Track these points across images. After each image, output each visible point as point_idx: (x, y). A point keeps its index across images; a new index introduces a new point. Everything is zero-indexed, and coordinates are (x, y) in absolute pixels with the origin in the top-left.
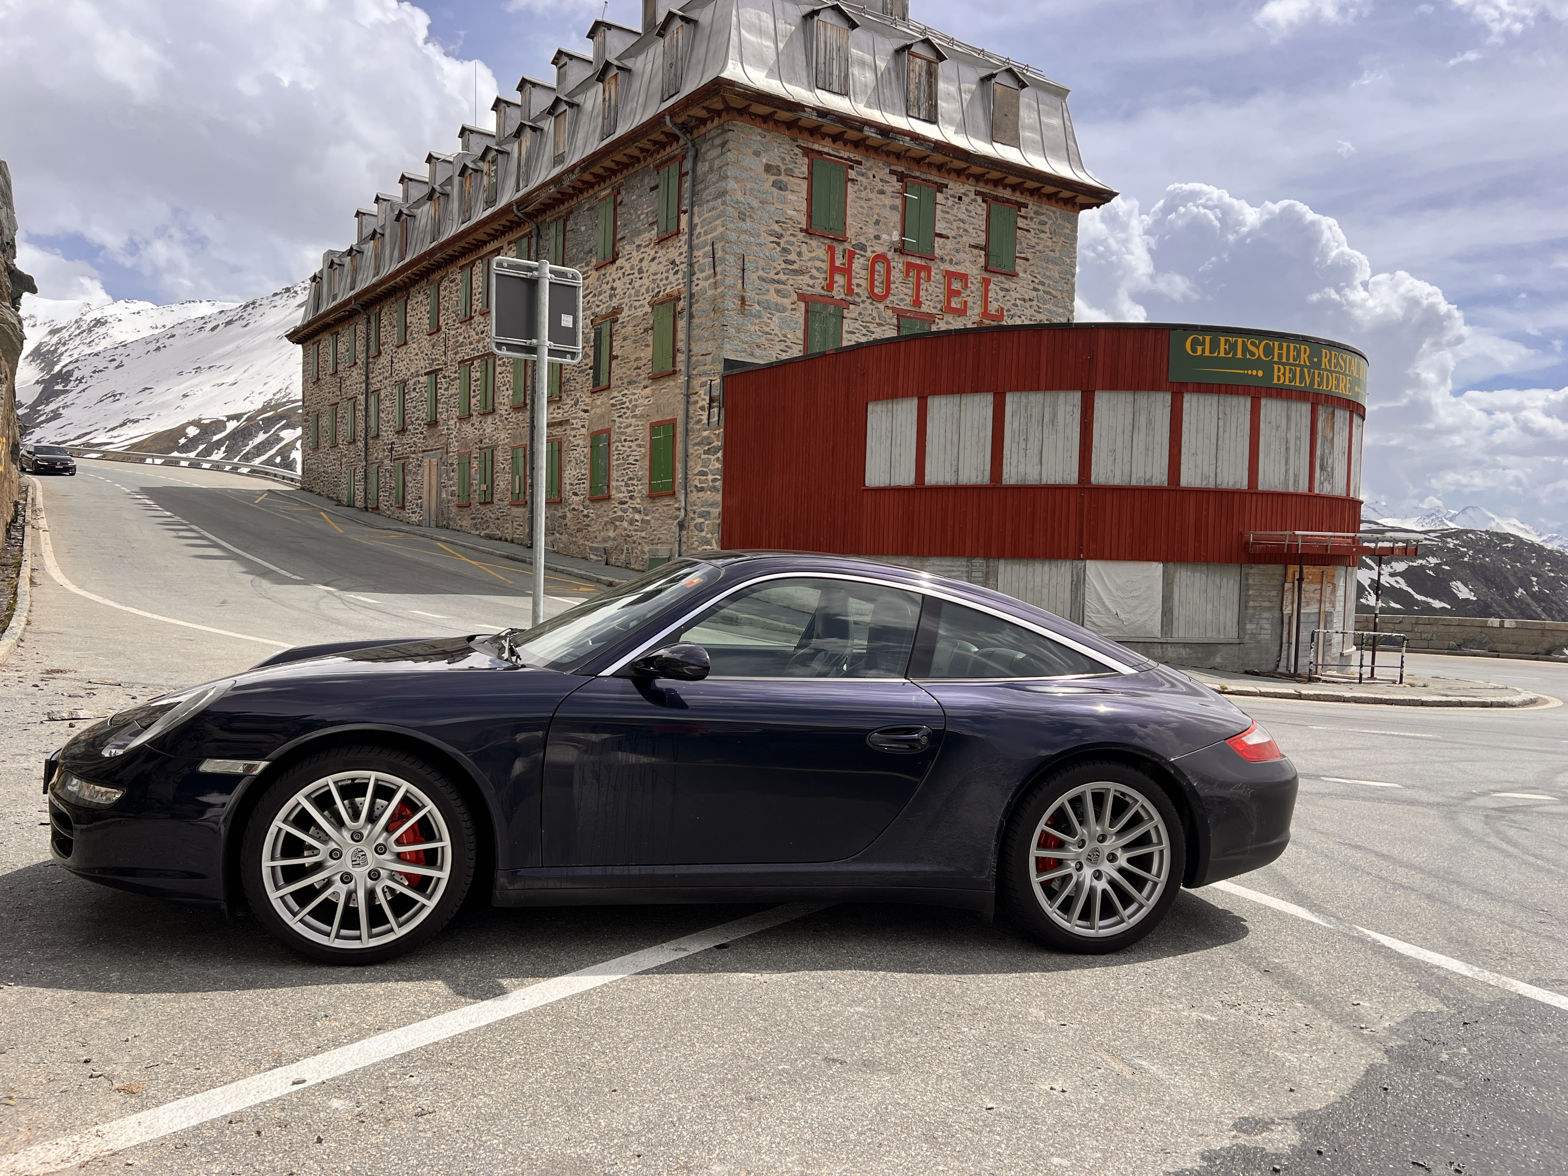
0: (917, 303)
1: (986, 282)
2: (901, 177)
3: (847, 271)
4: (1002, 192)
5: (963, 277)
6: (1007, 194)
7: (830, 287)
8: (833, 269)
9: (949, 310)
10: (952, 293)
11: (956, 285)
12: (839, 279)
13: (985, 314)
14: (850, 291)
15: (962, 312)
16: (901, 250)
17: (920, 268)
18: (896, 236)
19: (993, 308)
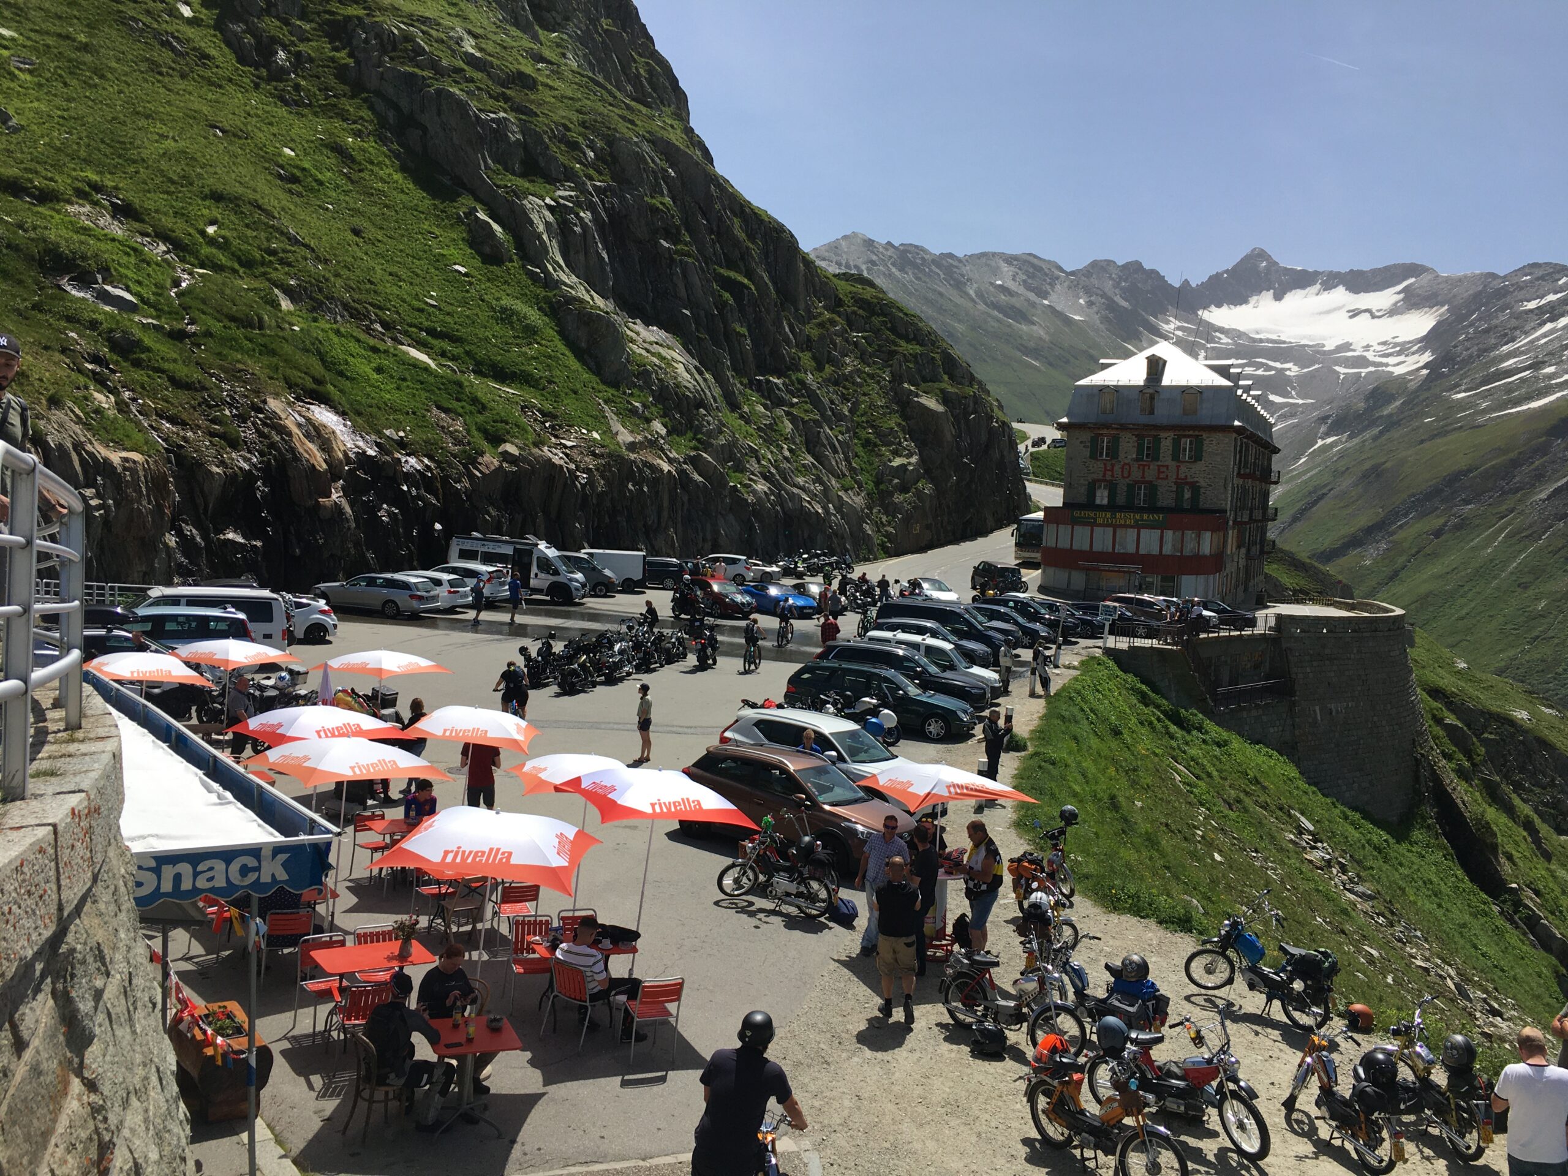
0: (1143, 477)
1: (1178, 467)
2: (1137, 436)
3: (1112, 470)
4: (1187, 433)
5: (1167, 467)
6: (1191, 433)
7: (1104, 475)
8: (1106, 470)
9: (1158, 478)
10: (1159, 472)
11: (1162, 469)
12: (1109, 473)
13: (1177, 478)
14: (1112, 476)
15: (1167, 478)
16: (1137, 460)
17: (1144, 466)
18: (1134, 456)
19: (1182, 476)
